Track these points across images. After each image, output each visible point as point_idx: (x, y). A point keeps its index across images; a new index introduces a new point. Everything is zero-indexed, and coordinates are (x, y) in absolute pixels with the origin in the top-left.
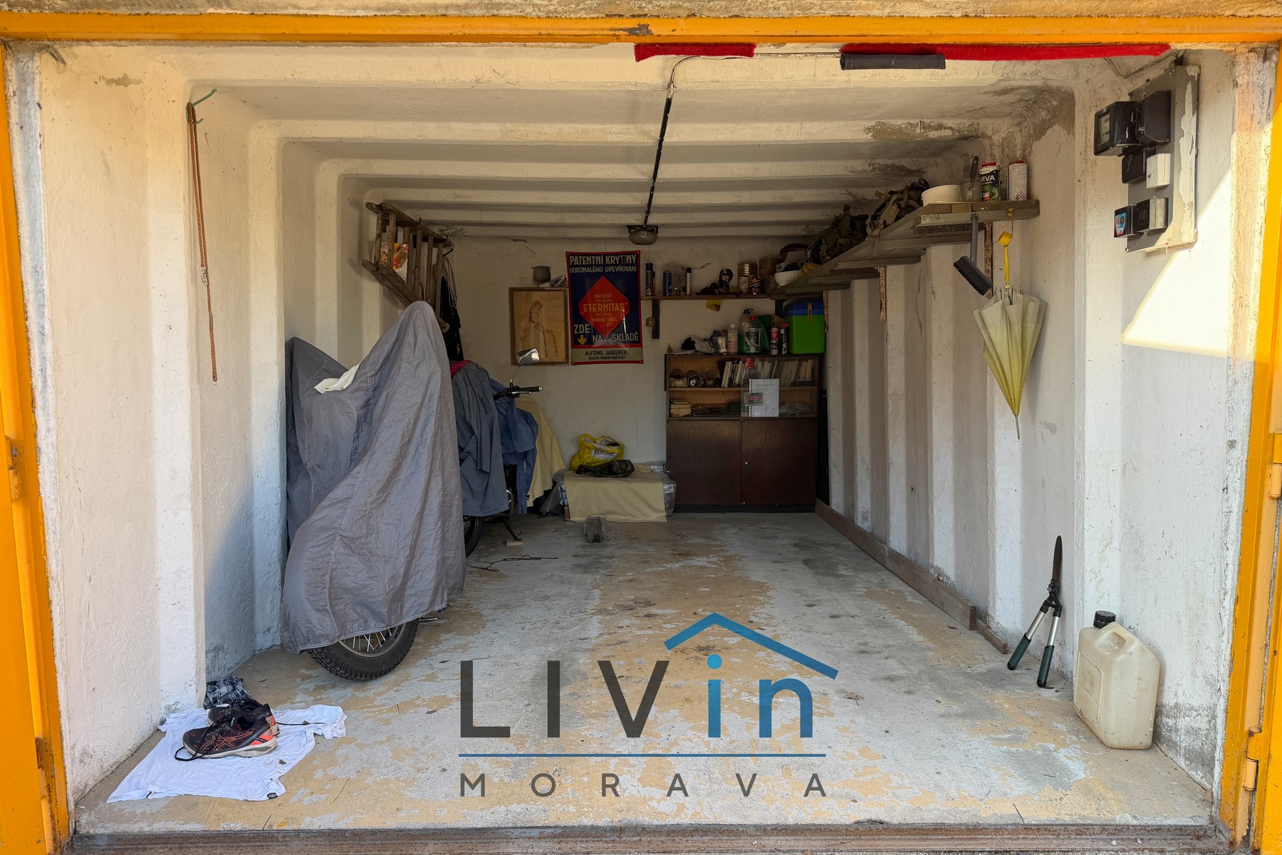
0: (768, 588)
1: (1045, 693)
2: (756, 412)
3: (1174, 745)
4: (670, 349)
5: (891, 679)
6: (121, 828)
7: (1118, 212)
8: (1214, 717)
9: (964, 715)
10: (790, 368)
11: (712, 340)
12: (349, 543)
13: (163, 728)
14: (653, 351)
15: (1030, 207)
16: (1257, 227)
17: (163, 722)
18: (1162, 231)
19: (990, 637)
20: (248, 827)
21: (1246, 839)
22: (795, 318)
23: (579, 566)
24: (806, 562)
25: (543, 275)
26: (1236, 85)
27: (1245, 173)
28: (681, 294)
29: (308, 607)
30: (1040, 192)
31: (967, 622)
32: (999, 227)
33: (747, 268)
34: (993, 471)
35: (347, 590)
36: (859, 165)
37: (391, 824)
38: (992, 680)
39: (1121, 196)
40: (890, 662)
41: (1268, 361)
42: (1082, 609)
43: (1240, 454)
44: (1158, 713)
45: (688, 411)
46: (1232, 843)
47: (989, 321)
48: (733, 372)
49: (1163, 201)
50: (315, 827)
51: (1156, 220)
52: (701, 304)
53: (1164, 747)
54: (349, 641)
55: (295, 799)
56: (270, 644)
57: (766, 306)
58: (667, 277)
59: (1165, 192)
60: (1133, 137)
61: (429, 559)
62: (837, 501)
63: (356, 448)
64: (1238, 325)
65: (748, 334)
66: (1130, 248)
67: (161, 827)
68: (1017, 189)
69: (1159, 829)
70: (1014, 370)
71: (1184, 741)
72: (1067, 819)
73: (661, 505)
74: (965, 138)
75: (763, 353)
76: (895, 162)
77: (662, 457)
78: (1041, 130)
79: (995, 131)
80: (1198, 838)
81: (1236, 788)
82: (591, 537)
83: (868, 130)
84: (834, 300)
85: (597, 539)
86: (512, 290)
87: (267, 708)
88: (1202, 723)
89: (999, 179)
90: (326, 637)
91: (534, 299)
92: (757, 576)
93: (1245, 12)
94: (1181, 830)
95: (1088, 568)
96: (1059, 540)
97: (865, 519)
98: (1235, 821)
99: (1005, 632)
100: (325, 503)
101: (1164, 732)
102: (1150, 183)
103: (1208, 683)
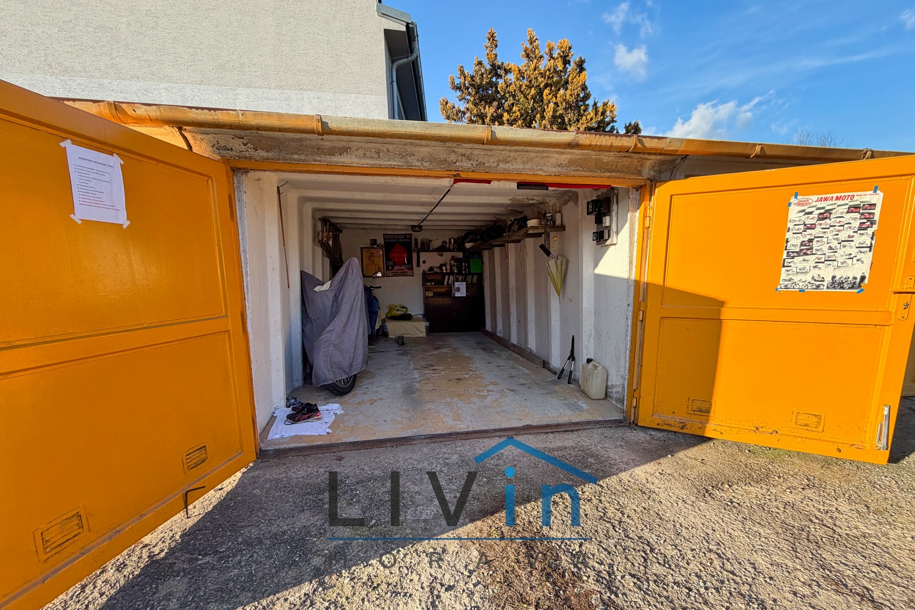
0: (472, 359)
1: (571, 386)
2: (457, 295)
3: (611, 397)
4: (424, 271)
5: (523, 384)
6: (277, 447)
7: (594, 233)
8: (624, 387)
9: (548, 393)
10: (469, 278)
11: (440, 267)
12: (335, 346)
13: (275, 415)
14: (418, 271)
15: (562, 228)
16: (635, 240)
17: (274, 413)
18: (608, 240)
19: (550, 370)
20: (324, 443)
21: (633, 421)
22: (471, 260)
23: (400, 354)
24: (482, 349)
25: (374, 242)
26: (629, 198)
27: (632, 225)
28: (428, 250)
29: (325, 369)
30: (566, 222)
31: (542, 366)
32: (552, 234)
33: (452, 240)
34: (551, 314)
35: (335, 363)
36: (502, 209)
37: (374, 438)
38: (554, 383)
39: (594, 228)
40: (521, 379)
41: (639, 280)
42: (582, 357)
43: (631, 308)
44: (607, 388)
45: (432, 295)
46: (630, 423)
47: (550, 265)
48: (449, 279)
49: (607, 231)
50: (348, 441)
51: (606, 237)
52: (436, 253)
53: (608, 398)
54: (337, 381)
55: (336, 433)
56: (298, 385)
57: (460, 255)
58: (422, 243)
59: (609, 228)
60: (599, 210)
61: (360, 351)
62: (488, 327)
63: (332, 312)
64: (631, 269)
65: (454, 266)
66: (597, 244)
67: (292, 445)
68: (558, 222)
69: (610, 421)
70: (558, 281)
71: (614, 396)
72: (584, 420)
73: (424, 331)
74: (540, 203)
75: (460, 273)
76: (514, 209)
77: (422, 312)
78: (566, 202)
79: (550, 201)
80: (620, 423)
81: (631, 407)
82: (400, 343)
83: (510, 200)
84: (486, 254)
85: (403, 344)
86: (362, 248)
87: (316, 405)
88: (620, 389)
89: (553, 219)
90: (331, 380)
91: (371, 252)
92: (467, 353)
93: (632, 178)
94: (615, 421)
95: (584, 345)
96: (573, 336)
97: (500, 333)
98: (630, 416)
99: (555, 368)
100: (325, 332)
101: (608, 394)
102: (604, 225)
103: (622, 377)
